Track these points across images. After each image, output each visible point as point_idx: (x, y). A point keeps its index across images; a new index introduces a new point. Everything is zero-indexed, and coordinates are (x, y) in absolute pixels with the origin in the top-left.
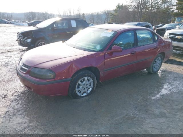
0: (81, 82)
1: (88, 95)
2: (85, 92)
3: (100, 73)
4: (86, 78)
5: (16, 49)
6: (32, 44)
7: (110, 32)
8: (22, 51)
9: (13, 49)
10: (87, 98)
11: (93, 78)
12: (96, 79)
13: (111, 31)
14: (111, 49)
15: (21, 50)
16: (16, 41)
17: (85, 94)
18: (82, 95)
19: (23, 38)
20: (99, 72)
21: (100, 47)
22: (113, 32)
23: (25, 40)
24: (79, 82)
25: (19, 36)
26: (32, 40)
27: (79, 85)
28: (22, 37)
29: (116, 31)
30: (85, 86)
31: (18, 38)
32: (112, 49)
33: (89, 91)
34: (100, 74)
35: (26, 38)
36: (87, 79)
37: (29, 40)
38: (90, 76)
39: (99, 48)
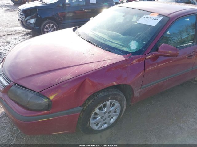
0: (100, 109)
1: (111, 126)
2: (106, 123)
3: (135, 92)
4: (109, 102)
5: (18, 32)
6: (37, 26)
7: (154, 16)
8: (25, 35)
9: (15, 31)
10: (109, 131)
11: (120, 101)
12: (125, 102)
13: (157, 14)
14: (157, 50)
15: (24, 33)
16: (18, 20)
17: (105, 126)
18: (101, 129)
19: (25, 18)
20: (133, 91)
21: (137, 44)
22: (161, 18)
23: (27, 20)
24: (97, 111)
25: (21, 15)
26: (37, 21)
27: (96, 114)
28: (24, 16)
29: (166, 15)
30: (107, 115)
31: (20, 17)
32: (159, 50)
33: (112, 121)
34: (133, 94)
35: (28, 17)
36: (111, 103)
37: (33, 21)
38: (116, 99)
39: (136, 47)
